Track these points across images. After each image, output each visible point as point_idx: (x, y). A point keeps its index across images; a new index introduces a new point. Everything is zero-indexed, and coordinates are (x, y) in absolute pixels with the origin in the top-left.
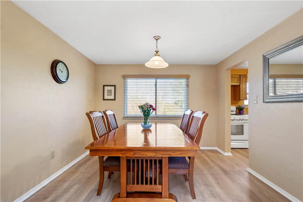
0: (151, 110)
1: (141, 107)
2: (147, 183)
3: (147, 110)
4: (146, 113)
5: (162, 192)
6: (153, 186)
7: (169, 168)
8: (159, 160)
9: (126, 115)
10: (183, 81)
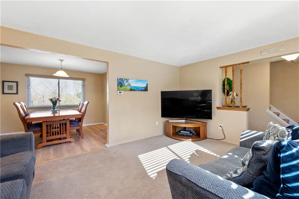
0: (57, 101)
1: (51, 100)
2: (58, 134)
3: (55, 101)
4: (54, 103)
5: (66, 137)
6: (62, 135)
7: (70, 127)
8: (65, 123)
9: (29, 106)
10: (80, 82)
